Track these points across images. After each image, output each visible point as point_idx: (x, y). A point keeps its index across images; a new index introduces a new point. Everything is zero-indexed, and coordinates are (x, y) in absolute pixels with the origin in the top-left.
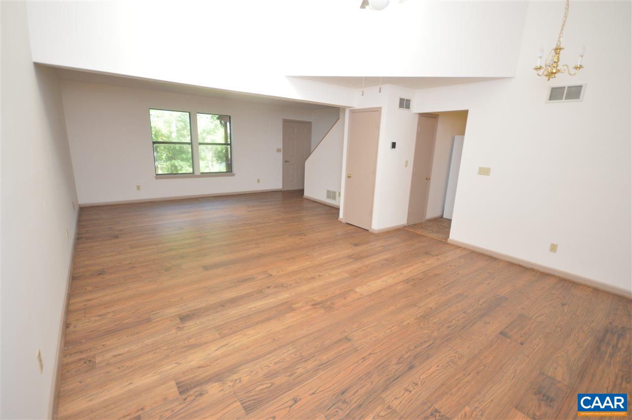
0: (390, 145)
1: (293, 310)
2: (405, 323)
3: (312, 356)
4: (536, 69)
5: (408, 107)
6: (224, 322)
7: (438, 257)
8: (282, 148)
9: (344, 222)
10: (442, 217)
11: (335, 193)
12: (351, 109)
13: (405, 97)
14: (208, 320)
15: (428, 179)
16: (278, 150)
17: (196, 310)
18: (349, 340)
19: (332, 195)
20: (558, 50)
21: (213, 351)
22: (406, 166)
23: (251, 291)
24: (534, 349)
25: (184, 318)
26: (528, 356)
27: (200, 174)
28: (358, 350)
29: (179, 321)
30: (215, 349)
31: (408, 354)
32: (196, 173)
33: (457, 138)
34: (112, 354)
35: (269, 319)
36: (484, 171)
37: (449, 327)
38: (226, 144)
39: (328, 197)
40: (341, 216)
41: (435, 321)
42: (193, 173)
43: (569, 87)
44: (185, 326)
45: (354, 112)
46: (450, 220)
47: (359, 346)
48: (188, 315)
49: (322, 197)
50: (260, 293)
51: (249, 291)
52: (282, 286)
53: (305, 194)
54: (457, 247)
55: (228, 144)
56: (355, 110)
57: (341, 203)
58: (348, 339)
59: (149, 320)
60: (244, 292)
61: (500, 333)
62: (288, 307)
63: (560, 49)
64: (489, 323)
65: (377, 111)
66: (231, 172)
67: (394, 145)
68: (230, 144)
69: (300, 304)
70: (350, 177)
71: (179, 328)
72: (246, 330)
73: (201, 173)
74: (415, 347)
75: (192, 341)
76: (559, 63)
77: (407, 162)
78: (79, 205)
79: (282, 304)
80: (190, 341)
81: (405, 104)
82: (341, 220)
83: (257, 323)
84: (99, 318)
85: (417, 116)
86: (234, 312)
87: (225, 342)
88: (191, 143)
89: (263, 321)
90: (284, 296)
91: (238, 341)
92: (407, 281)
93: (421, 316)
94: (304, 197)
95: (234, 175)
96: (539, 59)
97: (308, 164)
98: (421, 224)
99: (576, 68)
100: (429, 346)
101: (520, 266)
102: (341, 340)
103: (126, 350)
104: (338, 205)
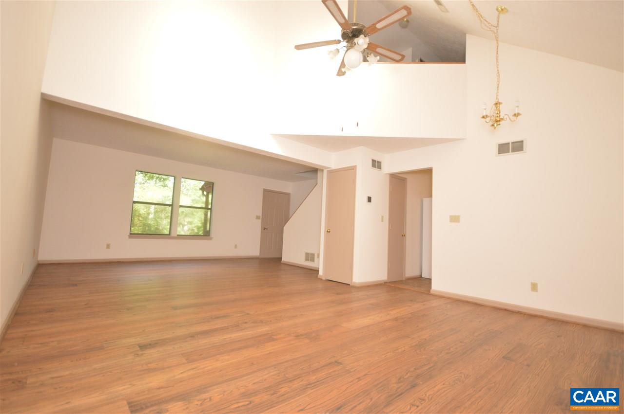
0: (366, 199)
1: (273, 340)
2: (400, 350)
3: (298, 376)
4: (483, 117)
5: (379, 167)
6: (193, 350)
7: (424, 303)
8: (261, 215)
9: (324, 279)
10: (421, 276)
11: (313, 255)
12: (328, 169)
13: (377, 159)
14: (174, 348)
15: (404, 236)
16: (258, 217)
17: (159, 340)
18: (340, 363)
19: (310, 257)
20: (497, 104)
21: (178, 373)
22: (382, 221)
23: (226, 325)
24: (543, 370)
25: (143, 347)
26: (538, 375)
27: (176, 236)
28: (351, 372)
29: (139, 349)
30: (180, 372)
31: (408, 375)
32: (173, 235)
33: (426, 201)
34: (49, 376)
35: (246, 347)
36: (455, 219)
37: (447, 353)
38: (206, 208)
39: (307, 259)
40: (321, 273)
41: (432, 349)
42: (169, 234)
43: (512, 143)
44: (145, 353)
45: (332, 172)
46: (430, 280)
47: (352, 369)
48: (150, 344)
49: (301, 261)
50: (236, 327)
51: (223, 326)
52: (261, 321)
53: (283, 260)
54: (440, 297)
55: (208, 209)
56: (332, 170)
57: (320, 264)
58: (338, 363)
59: (101, 348)
60: (217, 327)
61: (503, 357)
62: (269, 338)
63: (499, 103)
64: (489, 350)
65: (353, 169)
66: (209, 236)
67: (369, 200)
68: (211, 209)
69: (282, 336)
70: (329, 232)
71: (138, 354)
72: (219, 356)
73: (178, 235)
74: (415, 369)
75: (152, 366)
76: (501, 114)
77: (382, 217)
78: (38, 261)
79: (260, 336)
80: (149, 365)
81: (376, 164)
82: (320, 277)
83: (233, 350)
84: (39, 346)
85: (388, 176)
86: (205, 341)
87: (193, 366)
88: (171, 205)
89: (239, 349)
90: (264, 329)
91: (209, 365)
92: (396, 319)
93: (416, 345)
94: (282, 262)
95: (211, 239)
96: (485, 111)
97: (287, 228)
98: (401, 281)
99: (515, 115)
100: (430, 368)
101: (506, 310)
102: (330, 364)
103: (68, 373)
104: (317, 267)
